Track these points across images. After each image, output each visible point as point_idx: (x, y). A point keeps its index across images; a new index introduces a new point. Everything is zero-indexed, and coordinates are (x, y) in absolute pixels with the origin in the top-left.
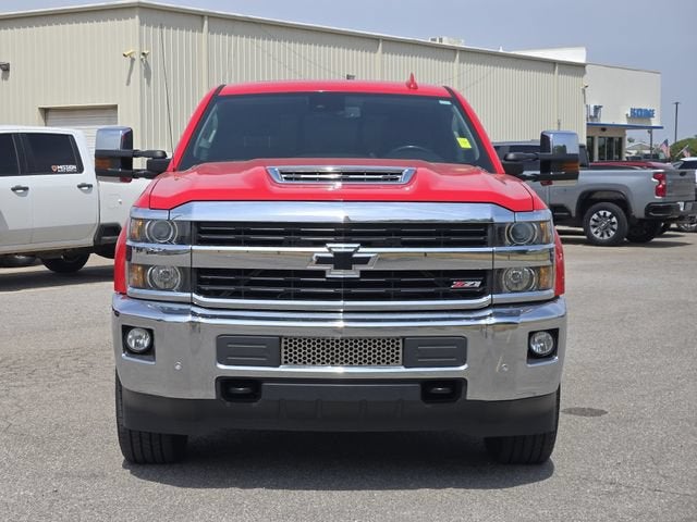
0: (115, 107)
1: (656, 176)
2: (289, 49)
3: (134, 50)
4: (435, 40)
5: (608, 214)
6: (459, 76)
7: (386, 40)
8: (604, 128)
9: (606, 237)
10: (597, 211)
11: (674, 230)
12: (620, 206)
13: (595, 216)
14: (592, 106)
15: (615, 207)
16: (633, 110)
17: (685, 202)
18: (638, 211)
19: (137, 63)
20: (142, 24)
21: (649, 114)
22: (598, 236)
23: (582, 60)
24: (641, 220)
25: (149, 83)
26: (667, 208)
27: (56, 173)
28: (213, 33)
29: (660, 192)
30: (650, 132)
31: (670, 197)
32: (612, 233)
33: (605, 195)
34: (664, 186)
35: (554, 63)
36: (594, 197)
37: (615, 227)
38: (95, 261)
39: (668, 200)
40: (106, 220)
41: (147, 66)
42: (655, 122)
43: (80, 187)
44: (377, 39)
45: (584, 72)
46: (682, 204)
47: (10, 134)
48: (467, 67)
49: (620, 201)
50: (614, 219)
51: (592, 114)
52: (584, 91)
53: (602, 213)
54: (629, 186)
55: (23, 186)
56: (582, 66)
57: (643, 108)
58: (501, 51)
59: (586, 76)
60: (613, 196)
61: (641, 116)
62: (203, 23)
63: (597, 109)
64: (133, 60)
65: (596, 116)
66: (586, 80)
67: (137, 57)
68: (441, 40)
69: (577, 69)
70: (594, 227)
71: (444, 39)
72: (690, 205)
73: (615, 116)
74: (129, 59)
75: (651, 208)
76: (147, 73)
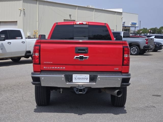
0: (17, 22)
1: (146, 40)
2: (57, 8)
3: (21, 8)
4: (87, 6)
5: (135, 48)
6: (94, 15)
7: (78, 7)
8: (125, 27)
9: (134, 53)
10: (132, 47)
11: (147, 51)
12: (137, 46)
13: (132, 49)
14: (123, 22)
15: (136, 46)
16: (132, 23)
17: (152, 46)
18: (142, 47)
19: (22, 11)
20: (23, 2)
21: (135, 24)
22: (133, 53)
23: (121, 11)
24: (142, 49)
25: (25, 16)
26: (148, 47)
27: (17, 39)
28: (39, 5)
29: (147, 43)
30: (135, 28)
31: (149, 44)
32: (136, 52)
33: (134, 44)
34: (148, 42)
35: (115, 12)
36: (132, 44)
37: (137, 51)
38: (23, 59)
39: (148, 45)
40: (27, 50)
41: (24, 12)
42: (137, 26)
43: (22, 42)
44: (76, 6)
45: (122, 14)
46: (151, 46)
47: (6, 30)
48: (96, 13)
49: (138, 45)
50: (136, 49)
51: (123, 24)
52: (122, 19)
53: (133, 48)
54: (140, 42)
55: (10, 42)
56: (121, 13)
57: (134, 22)
58: (104, 9)
59: (122, 15)
60: (136, 44)
61: (134, 24)
62: (37, 2)
63: (124, 22)
64: (21, 10)
65: (124, 24)
66: (122, 16)
67: (22, 10)
68: (89, 6)
69: (120, 13)
70: (132, 51)
71: (90, 6)
72: (153, 46)
73: (128, 24)
74: (20, 10)
75: (145, 47)
76: (24, 14)
